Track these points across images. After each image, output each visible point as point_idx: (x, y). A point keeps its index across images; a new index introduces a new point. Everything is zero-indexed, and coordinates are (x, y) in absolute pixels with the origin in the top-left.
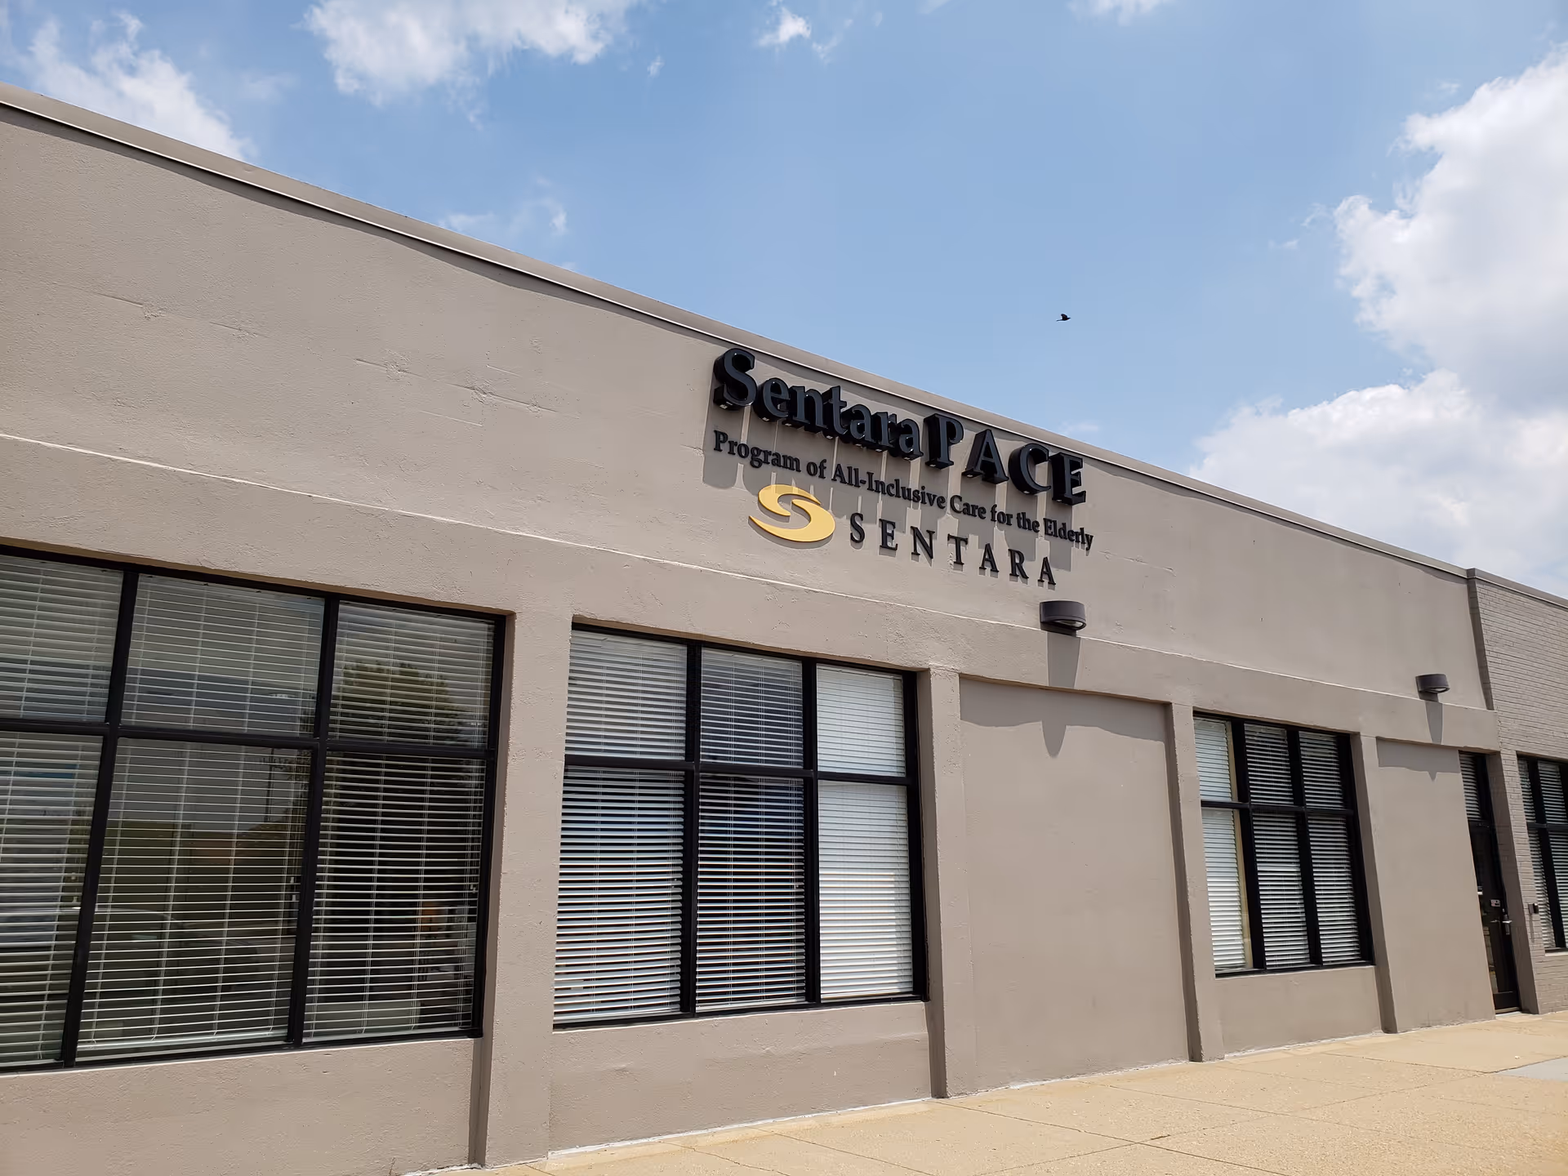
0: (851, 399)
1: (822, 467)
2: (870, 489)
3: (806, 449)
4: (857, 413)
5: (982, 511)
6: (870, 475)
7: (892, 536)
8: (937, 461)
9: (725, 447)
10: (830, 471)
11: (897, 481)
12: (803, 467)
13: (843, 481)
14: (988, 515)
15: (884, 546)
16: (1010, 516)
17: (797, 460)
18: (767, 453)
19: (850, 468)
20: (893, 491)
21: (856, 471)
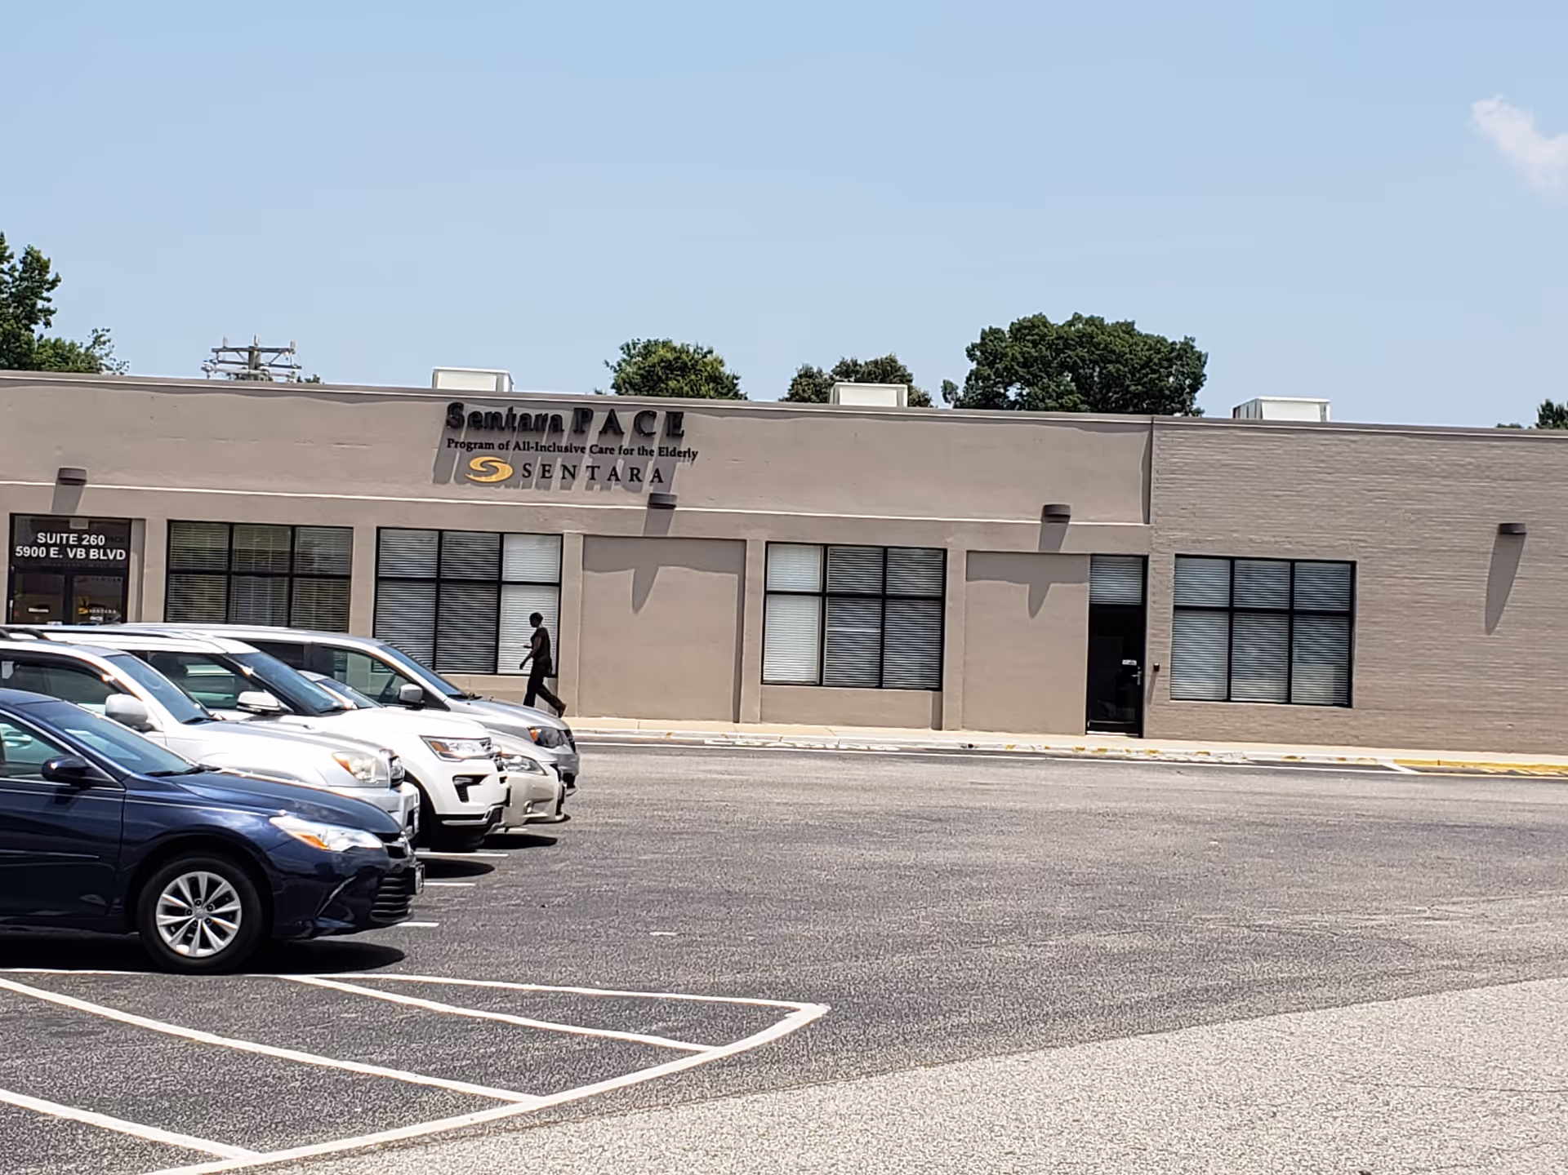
0: (519, 411)
1: (507, 444)
2: (537, 450)
3: (496, 438)
4: (525, 417)
5: (612, 451)
6: (537, 443)
7: (549, 471)
8: (579, 430)
9: (453, 445)
10: (512, 445)
11: (554, 444)
12: (496, 447)
13: (520, 449)
14: (617, 451)
15: (544, 476)
16: (632, 450)
17: (493, 444)
18: (475, 444)
19: (524, 443)
20: (551, 449)
21: (528, 443)
